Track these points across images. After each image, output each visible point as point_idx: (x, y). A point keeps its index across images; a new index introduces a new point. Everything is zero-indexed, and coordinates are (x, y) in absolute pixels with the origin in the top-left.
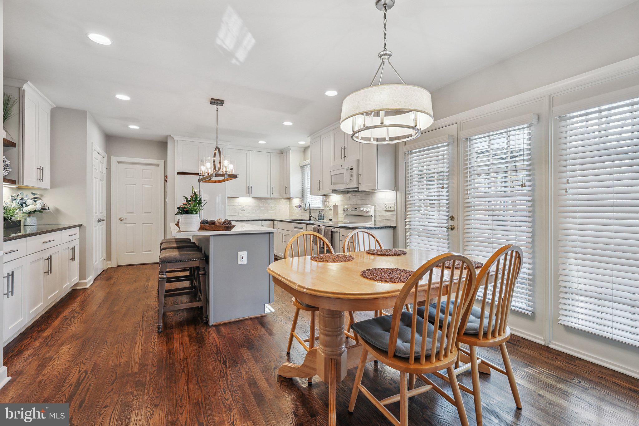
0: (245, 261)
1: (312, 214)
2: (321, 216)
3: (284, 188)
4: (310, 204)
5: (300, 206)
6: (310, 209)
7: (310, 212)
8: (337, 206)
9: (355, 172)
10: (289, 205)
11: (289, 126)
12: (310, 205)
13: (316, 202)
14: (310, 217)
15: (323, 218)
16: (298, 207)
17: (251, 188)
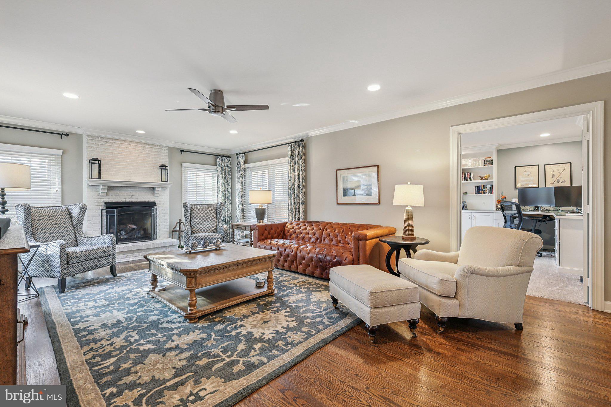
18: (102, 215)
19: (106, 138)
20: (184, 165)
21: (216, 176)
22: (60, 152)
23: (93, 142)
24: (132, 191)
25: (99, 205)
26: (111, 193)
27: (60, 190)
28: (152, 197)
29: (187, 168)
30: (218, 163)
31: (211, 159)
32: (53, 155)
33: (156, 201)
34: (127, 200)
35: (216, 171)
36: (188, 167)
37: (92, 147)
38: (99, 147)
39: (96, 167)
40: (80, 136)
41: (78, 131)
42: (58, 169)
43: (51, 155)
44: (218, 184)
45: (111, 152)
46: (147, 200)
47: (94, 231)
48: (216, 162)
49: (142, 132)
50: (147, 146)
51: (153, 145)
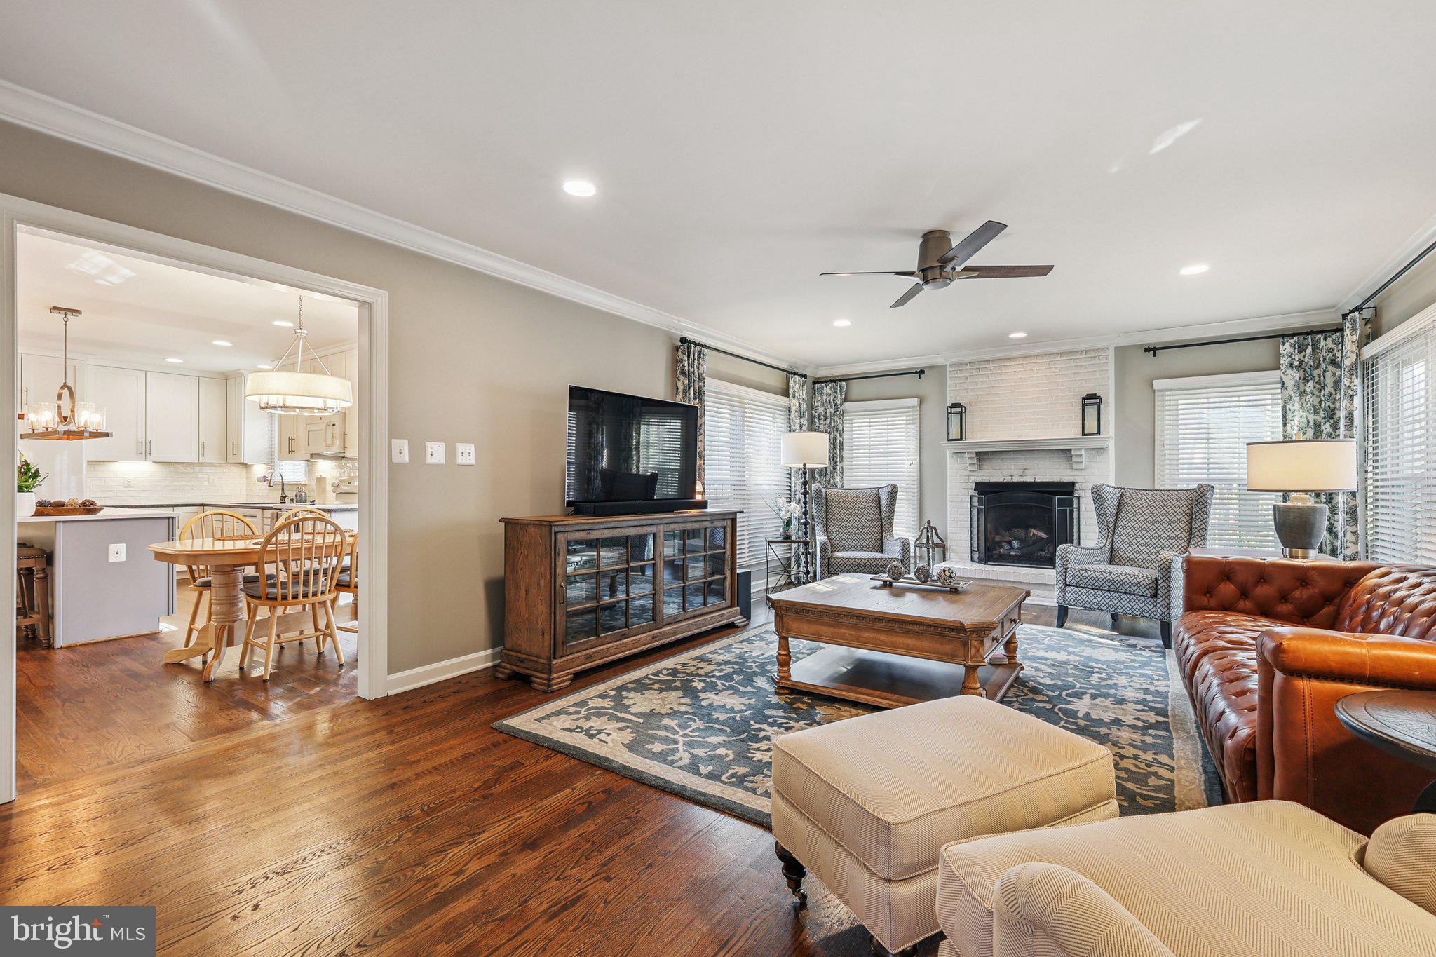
0: (122, 557)
1: (287, 493)
2: (301, 496)
3: (230, 445)
4: (283, 475)
5: (265, 479)
6: (283, 485)
7: (283, 489)
8: (325, 479)
9: (337, 430)
10: (245, 477)
11: (228, 347)
12: (284, 478)
13: (293, 471)
14: (283, 498)
15: (304, 498)
16: (263, 480)
17: (148, 445)
18: (972, 506)
19: (979, 362)
20: (1158, 384)
21: (1280, 401)
22: (915, 401)
23: (959, 375)
24: (1025, 459)
25: (966, 487)
26: (986, 466)
27: (916, 462)
28: (1069, 472)
29: (1169, 393)
30: (1284, 361)
31: (1260, 351)
32: (908, 407)
33: (1078, 479)
34: (1016, 479)
35: (1280, 386)
36: (1171, 390)
37: (956, 384)
38: (969, 380)
39: (955, 419)
40: (942, 368)
41: (939, 361)
42: (914, 429)
43: (904, 408)
44: (1285, 425)
45: (986, 386)
46: (1056, 479)
47: (959, 535)
48: (1278, 356)
49: (1022, 335)
50: (1059, 358)
51: (1075, 352)
